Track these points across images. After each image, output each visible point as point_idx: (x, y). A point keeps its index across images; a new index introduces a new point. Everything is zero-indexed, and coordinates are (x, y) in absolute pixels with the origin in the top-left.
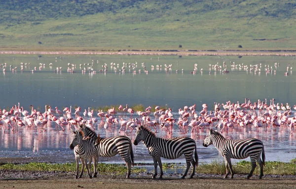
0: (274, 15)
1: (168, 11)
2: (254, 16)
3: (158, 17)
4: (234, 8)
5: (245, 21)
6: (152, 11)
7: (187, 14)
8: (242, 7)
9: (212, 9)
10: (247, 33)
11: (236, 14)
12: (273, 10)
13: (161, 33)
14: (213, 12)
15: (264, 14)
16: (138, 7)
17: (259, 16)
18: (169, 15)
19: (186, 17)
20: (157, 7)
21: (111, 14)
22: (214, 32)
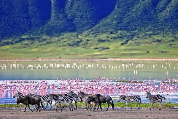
0: (72, 46)
1: (33, 44)
2: (65, 46)
3: (30, 46)
4: (58, 43)
5: (62, 48)
6: (27, 44)
7: (40, 45)
8: (61, 43)
9: (49, 43)
10: (63, 52)
11: (58, 45)
12: (72, 44)
13: (31, 53)
14: (50, 44)
15: (69, 45)
16: (22, 43)
17: (67, 46)
18: (33, 45)
19: (40, 46)
20: (29, 43)
21: (12, 46)
22: (50, 52)
